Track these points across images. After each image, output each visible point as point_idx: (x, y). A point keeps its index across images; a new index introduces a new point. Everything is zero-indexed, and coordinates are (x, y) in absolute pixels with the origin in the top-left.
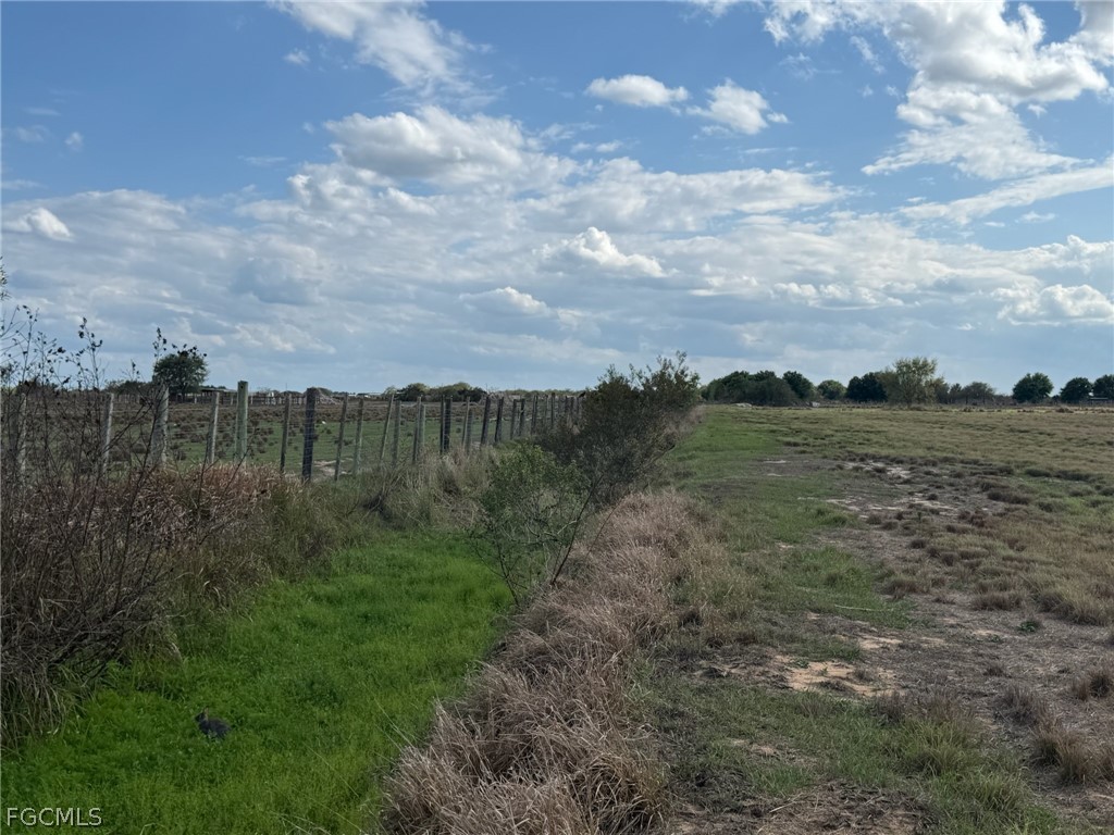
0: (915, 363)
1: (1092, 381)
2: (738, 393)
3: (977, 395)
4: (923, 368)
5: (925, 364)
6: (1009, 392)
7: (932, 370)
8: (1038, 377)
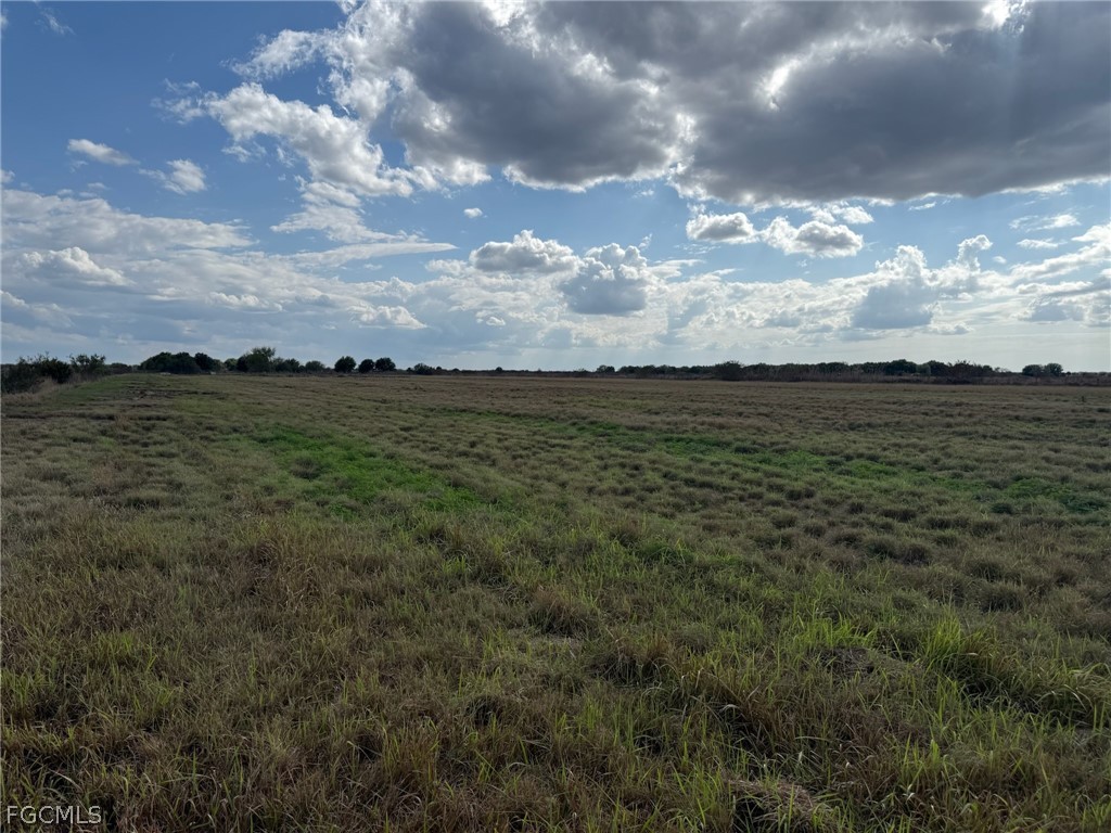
0: (264, 350)
1: (375, 361)
2: (161, 366)
3: (314, 367)
4: (269, 352)
5: (269, 350)
6: (333, 367)
7: (273, 354)
8: (348, 358)
